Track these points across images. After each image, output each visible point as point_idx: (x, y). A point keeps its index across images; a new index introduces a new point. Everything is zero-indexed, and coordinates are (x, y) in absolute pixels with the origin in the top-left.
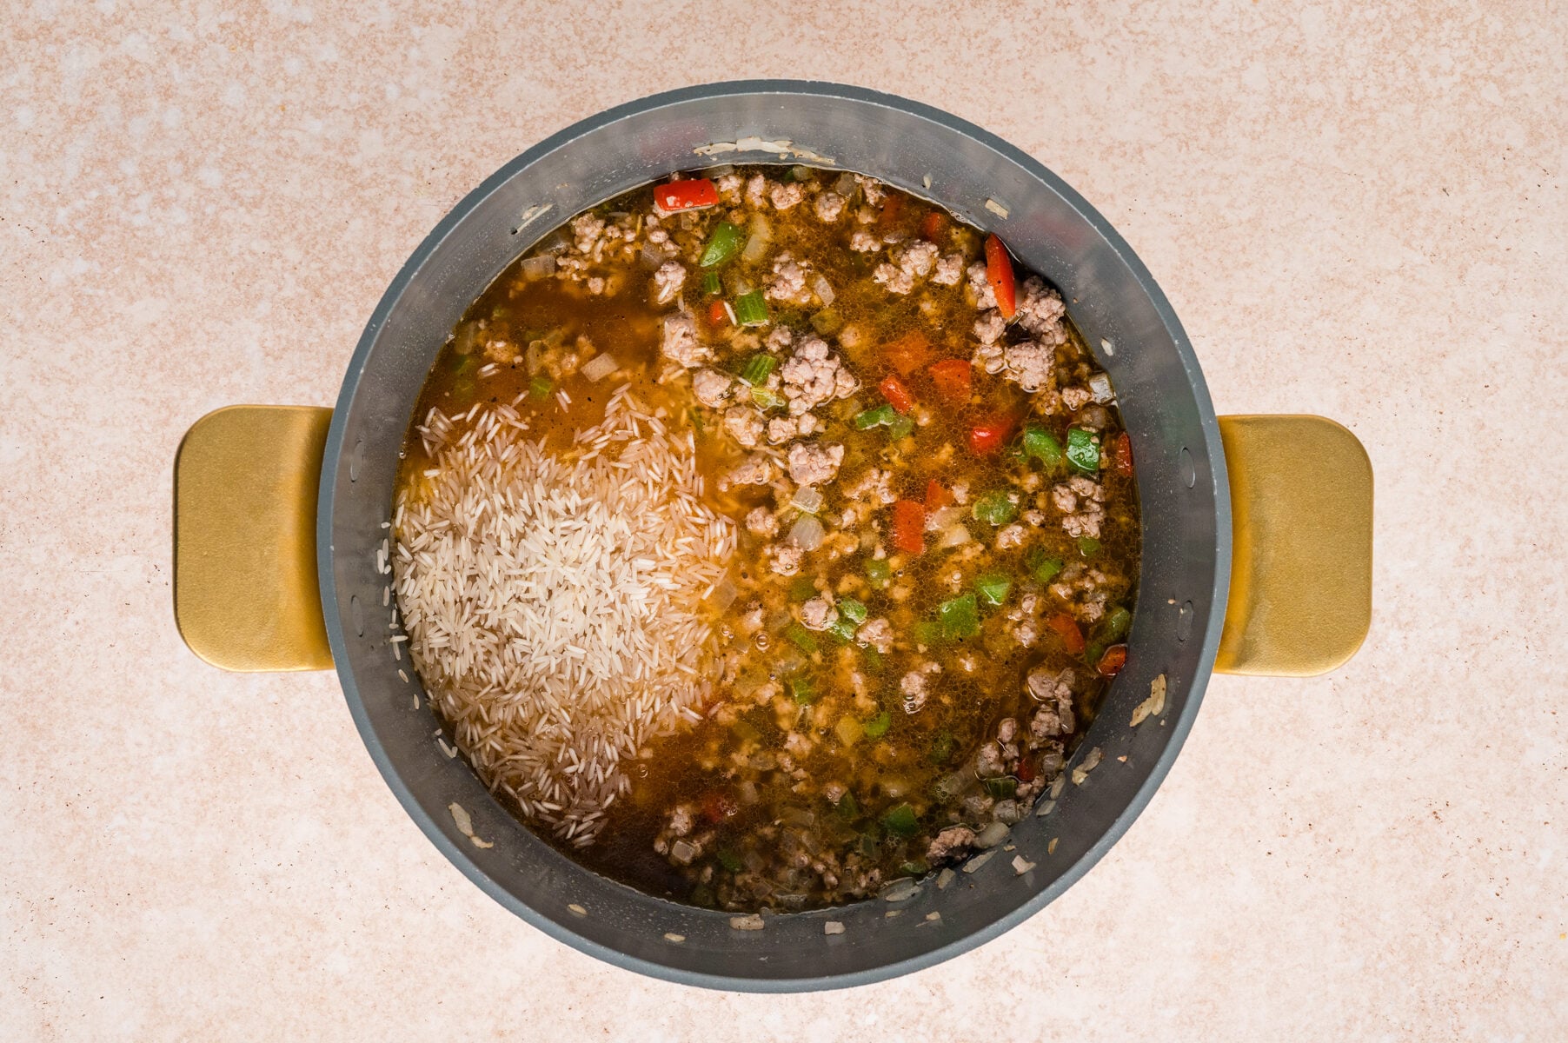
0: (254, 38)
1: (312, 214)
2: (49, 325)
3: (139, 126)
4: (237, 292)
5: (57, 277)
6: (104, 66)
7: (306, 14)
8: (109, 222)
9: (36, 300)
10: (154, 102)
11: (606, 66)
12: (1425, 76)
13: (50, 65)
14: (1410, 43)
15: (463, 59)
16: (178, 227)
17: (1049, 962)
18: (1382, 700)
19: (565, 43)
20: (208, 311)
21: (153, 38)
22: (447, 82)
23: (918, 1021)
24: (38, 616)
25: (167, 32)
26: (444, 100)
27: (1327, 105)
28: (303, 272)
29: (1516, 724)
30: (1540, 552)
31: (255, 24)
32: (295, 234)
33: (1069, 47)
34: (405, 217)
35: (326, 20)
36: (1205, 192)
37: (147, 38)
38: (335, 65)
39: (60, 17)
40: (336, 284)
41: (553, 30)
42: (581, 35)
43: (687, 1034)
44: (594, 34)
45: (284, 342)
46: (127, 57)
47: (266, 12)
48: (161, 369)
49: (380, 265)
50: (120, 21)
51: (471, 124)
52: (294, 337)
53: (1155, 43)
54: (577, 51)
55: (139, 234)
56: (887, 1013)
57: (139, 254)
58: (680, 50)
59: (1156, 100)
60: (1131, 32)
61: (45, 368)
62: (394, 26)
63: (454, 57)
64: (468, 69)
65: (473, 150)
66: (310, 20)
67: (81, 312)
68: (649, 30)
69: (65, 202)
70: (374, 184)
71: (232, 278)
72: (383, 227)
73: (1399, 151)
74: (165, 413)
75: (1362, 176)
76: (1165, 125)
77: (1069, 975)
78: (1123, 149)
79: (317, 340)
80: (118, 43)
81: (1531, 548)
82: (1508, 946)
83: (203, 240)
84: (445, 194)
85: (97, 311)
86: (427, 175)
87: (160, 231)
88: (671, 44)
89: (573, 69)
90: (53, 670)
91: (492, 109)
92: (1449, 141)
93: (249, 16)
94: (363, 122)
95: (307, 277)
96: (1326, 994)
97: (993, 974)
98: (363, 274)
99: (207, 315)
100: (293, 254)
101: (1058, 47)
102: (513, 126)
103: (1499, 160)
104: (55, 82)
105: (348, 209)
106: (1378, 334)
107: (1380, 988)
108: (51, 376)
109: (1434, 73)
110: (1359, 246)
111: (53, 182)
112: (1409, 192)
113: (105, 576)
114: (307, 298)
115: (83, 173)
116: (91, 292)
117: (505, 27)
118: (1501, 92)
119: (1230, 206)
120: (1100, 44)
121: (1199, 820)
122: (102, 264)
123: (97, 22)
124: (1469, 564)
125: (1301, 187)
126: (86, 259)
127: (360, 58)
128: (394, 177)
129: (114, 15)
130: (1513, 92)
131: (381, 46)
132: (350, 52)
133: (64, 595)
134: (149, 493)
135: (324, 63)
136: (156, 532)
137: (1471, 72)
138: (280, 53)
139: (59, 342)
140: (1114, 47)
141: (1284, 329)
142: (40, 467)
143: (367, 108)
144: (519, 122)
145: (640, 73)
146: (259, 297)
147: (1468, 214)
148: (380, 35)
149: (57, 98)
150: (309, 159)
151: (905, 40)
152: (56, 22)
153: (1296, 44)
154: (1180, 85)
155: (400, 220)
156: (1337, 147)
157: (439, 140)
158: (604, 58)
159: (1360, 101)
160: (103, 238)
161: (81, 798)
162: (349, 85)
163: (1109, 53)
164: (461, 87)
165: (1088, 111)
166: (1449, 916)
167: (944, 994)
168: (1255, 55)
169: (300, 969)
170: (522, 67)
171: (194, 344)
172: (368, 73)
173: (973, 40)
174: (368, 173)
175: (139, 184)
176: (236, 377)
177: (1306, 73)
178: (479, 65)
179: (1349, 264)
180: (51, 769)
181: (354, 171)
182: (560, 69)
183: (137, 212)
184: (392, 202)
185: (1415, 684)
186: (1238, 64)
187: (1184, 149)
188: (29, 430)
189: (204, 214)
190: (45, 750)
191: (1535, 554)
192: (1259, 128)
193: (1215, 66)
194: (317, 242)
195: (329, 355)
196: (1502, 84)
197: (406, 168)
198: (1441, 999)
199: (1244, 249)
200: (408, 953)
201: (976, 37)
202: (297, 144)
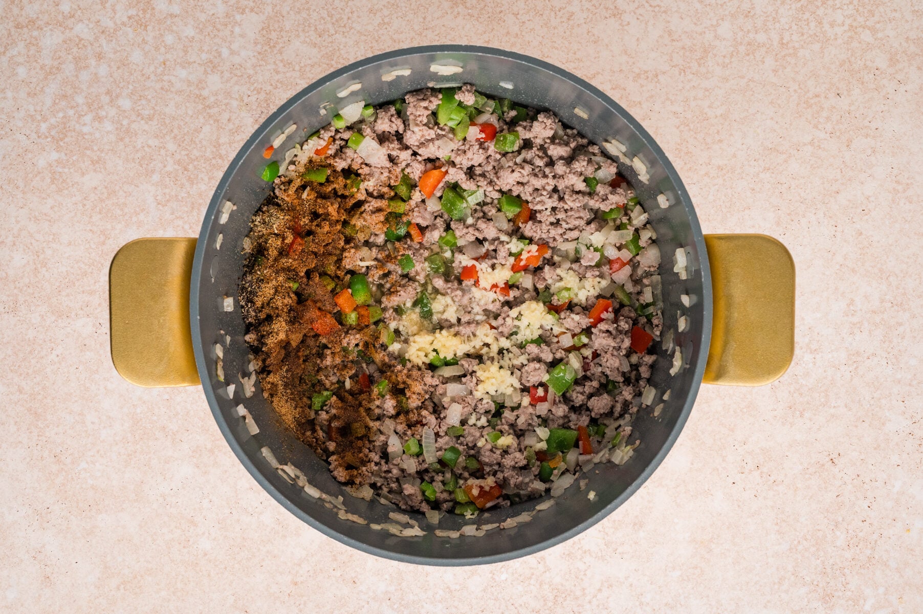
0: (147, 24)
1: (182, 123)
2: (38, 189)
3: (85, 76)
4: (141, 169)
5: (42, 163)
6: (65, 42)
7: (176, 9)
8: (70, 130)
9: (30, 176)
10: (93, 62)
11: (346, 34)
12: (827, 27)
13: (35, 42)
14: (818, 7)
15: (265, 32)
16: (108, 132)
17: (606, 545)
18: (801, 394)
19: (322, 21)
20: (125, 180)
21: (91, 26)
22: (256, 46)
23: (531, 578)
24: (36, 352)
25: (98, 22)
26: (254, 56)
27: (768, 46)
28: (177, 157)
29: (880, 408)
30: (895, 307)
31: (148, 16)
32: (173, 135)
33: (614, 15)
34: (234, 124)
35: (187, 12)
36: (695, 99)
37: (88, 25)
38: (193, 38)
39: (40, 15)
40: (196, 163)
41: (315, 14)
42: (331, 16)
43: (400, 584)
44: (339, 16)
45: (168, 197)
46: (78, 37)
47: (153, 9)
48: (100, 213)
49: (220, 151)
50: (73, 16)
51: (270, 70)
52: (173, 193)
53: (665, 12)
54: (330, 26)
55: (86, 137)
56: (513, 574)
57: (86, 149)
58: (388, 24)
59: (666, 45)
60: (651, 6)
61: (37, 214)
62: (225, 15)
63: (260, 32)
64: (268, 38)
65: (271, 85)
66: (178, 12)
67: (56, 182)
68: (370, 13)
69: (45, 120)
70: (216, 106)
71: (138, 160)
72: (221, 130)
73: (811, 72)
74: (102, 238)
75: (789, 88)
76: (671, 60)
77: (617, 552)
78: (646, 75)
79: (186, 195)
80: (72, 29)
81: (890, 305)
82: (875, 536)
83: (122, 140)
84: (256, 110)
85: (64, 181)
86: (246, 100)
87: (97, 135)
88: (383, 20)
89: (327, 36)
90: (45, 382)
91: (282, 61)
92: (841, 66)
93: (144, 11)
94: (209, 70)
95: (179, 159)
96: (767, 564)
97: (574, 551)
98: (211, 157)
99: (125, 182)
100: (171, 147)
101: (608, 16)
102: (294, 70)
103: (871, 76)
104: (38, 52)
105: (202, 120)
106: (798, 180)
107: (799, 561)
108: (40, 218)
109: (832, 25)
110: (787, 129)
111: (38, 108)
112: (817, 96)
113: (72, 330)
114: (180, 172)
115: (55, 103)
116: (60, 170)
117: (288, 13)
118: (873, 35)
119: (709, 107)
120: (632, 14)
121: (692, 464)
122: (66, 154)
123: (60, 18)
124: (852, 315)
125: (752, 95)
126: (58, 151)
127: (207, 34)
128: (227, 101)
129: (69, 13)
130: (880, 35)
131: (219, 26)
132: (201, 30)
133: (50, 340)
134: (95, 283)
135: (187, 37)
136: (100, 305)
137: (855, 24)
138: (162, 32)
139: (44, 198)
140: (641, 15)
141: (742, 178)
142: (36, 269)
143: (211, 62)
144: (297, 68)
145: (365, 38)
146: (153, 172)
147: (852, 108)
148: (217, 20)
149: (39, 61)
150: (179, 92)
151: (518, 14)
152: (38, 18)
153: (749, 10)
154: (680, 36)
155: (231, 126)
156: (774, 71)
157: (252, 79)
158: (344, 30)
159: (788, 43)
160: (66, 140)
161: (62, 453)
162: (201, 50)
163: (638, 19)
164: (264, 48)
165: (626, 52)
166: (840, 519)
167: (545, 563)
168: (725, 17)
169: (184, 547)
170: (298, 36)
171: (118, 199)
172: (212, 42)
173: (558, 13)
174: (212, 99)
175: (85, 108)
176: (142, 217)
177: (756, 27)
178: (274, 35)
179: (781, 139)
180: (46, 437)
181: (205, 98)
182: (320, 37)
183: (85, 124)
184: (226, 116)
185: (820, 385)
186: (714, 23)
187: (683, 73)
188: (29, 248)
189: (122, 124)
190: (42, 426)
191: (893, 309)
192: (727, 61)
193: (701, 24)
194: (185, 140)
195: (193, 204)
196: (874, 30)
197: (233, 96)
198: (835, 567)
199: (718, 132)
200: (244, 538)
201: (560, 11)
202: (172, 84)
